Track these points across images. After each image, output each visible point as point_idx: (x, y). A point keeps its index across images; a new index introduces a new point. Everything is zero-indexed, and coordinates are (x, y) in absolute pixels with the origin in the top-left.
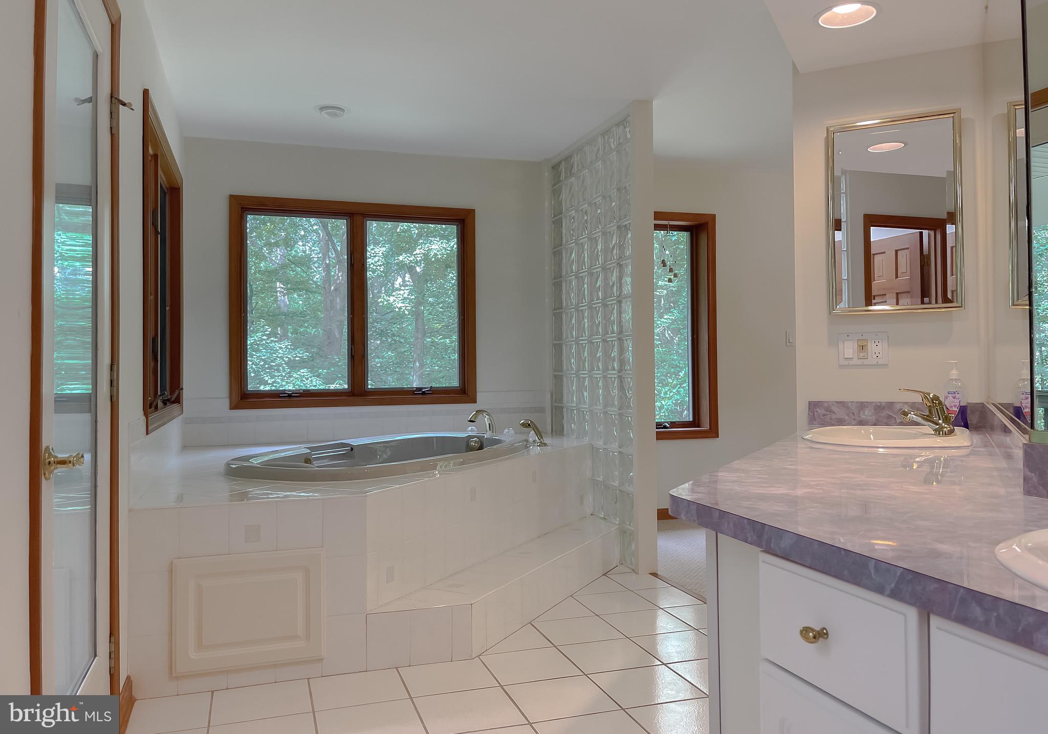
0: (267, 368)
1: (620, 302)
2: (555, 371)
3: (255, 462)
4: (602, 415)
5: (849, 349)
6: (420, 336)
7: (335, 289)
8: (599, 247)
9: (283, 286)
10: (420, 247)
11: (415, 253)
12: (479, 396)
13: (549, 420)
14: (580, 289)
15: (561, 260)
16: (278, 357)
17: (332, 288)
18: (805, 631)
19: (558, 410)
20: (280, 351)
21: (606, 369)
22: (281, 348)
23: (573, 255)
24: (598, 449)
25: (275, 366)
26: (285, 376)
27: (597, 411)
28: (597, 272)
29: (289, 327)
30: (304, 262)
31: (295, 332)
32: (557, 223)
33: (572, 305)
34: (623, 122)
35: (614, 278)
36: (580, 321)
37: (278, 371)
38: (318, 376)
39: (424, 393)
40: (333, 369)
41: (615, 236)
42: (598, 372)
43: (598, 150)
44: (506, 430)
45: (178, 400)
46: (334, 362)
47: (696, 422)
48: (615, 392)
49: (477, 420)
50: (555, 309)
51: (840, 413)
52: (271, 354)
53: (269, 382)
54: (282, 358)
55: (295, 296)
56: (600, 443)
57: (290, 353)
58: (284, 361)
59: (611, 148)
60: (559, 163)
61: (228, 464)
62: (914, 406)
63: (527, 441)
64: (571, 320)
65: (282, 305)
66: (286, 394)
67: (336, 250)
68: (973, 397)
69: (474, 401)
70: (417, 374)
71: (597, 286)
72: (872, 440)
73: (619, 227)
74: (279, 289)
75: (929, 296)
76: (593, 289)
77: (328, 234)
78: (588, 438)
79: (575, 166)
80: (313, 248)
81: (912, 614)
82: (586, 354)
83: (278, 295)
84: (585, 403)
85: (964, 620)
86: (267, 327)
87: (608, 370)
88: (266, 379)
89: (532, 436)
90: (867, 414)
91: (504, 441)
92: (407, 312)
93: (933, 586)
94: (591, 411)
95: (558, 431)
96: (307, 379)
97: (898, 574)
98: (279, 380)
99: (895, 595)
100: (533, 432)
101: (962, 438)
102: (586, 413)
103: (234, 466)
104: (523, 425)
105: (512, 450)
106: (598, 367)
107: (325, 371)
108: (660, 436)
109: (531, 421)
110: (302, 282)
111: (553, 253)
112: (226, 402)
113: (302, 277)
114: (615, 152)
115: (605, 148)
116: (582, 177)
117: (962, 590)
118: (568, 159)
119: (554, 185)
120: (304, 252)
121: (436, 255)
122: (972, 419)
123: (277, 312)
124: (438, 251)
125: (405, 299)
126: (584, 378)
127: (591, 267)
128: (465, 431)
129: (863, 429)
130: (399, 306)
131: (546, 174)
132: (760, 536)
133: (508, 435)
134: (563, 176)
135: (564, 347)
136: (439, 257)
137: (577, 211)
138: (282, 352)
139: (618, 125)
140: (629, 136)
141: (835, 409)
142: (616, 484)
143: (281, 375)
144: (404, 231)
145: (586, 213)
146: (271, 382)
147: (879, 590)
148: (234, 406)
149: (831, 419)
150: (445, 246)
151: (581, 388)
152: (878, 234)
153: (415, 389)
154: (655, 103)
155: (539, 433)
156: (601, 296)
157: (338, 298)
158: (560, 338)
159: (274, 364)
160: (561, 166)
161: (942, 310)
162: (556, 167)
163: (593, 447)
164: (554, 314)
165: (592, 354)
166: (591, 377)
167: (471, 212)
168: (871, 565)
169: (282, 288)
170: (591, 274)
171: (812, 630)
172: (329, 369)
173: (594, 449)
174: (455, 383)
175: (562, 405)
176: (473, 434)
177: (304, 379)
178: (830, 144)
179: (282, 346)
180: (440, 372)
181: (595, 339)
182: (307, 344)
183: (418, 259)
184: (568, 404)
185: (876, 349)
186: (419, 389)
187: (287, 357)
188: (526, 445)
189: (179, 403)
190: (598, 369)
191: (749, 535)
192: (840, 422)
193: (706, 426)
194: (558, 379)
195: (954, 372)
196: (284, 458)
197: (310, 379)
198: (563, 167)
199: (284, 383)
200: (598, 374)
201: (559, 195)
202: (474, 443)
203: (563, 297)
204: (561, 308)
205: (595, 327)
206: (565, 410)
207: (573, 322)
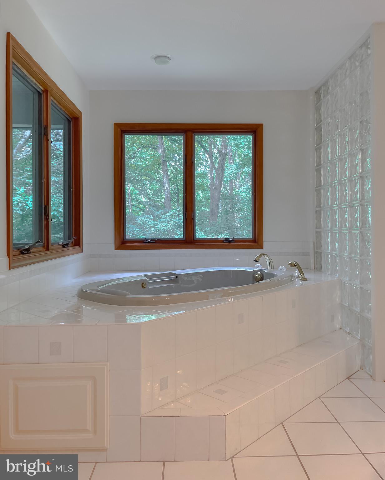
1: (362, 177)
2: (317, 228)
4: (348, 259)
8: (347, 140)
12: (265, 244)
13: (312, 261)
14: (333, 171)
15: (321, 153)
19: (318, 255)
21: (351, 227)
23: (329, 149)
24: (345, 283)
27: (345, 257)
28: (345, 158)
32: (319, 129)
33: (328, 183)
34: (365, 44)
35: (358, 161)
36: (333, 194)
39: (229, 242)
41: (357, 130)
42: (345, 229)
43: (347, 71)
44: (279, 267)
45: (78, 245)
48: (358, 243)
49: (260, 260)
50: (317, 187)
56: (346, 279)
60: (319, 89)
63: (292, 276)
64: (327, 193)
66: (147, 241)
69: (261, 247)
71: (345, 167)
76: (342, 170)
78: (338, 275)
79: (330, 87)
82: (337, 216)
84: (336, 251)
87: (353, 227)
88: (178, 232)
89: (296, 273)
91: (278, 275)
94: (340, 256)
95: (318, 268)
100: (297, 270)
102: (337, 257)
104: (290, 265)
105: (281, 283)
109: (296, 263)
111: (316, 149)
112: (113, 246)
114: (359, 68)
115: (351, 68)
116: (335, 94)
118: (325, 84)
119: (316, 104)
126: (336, 233)
127: (341, 154)
131: (311, 98)
133: (281, 271)
134: (322, 97)
135: (322, 212)
137: (332, 118)
139: (361, 47)
142: (358, 310)
145: (338, 118)
148: (117, 248)
151: (334, 240)
153: (224, 239)
155: (301, 270)
156: (348, 175)
158: (320, 206)
160: (321, 91)
162: (317, 92)
163: (341, 282)
164: (316, 190)
165: (342, 216)
166: (340, 232)
167: (260, 126)
170: (341, 160)
172: (211, 228)
174: (249, 235)
175: (321, 251)
176: (257, 269)
181: (344, 205)
184: (325, 251)
186: (226, 239)
188: (292, 279)
189: (80, 246)
190: (346, 227)
194: (318, 233)
198: (322, 91)
200: (345, 230)
201: (320, 110)
202: (258, 275)
203: (322, 178)
204: (321, 186)
205: (343, 198)
206: (323, 254)
207: (329, 194)
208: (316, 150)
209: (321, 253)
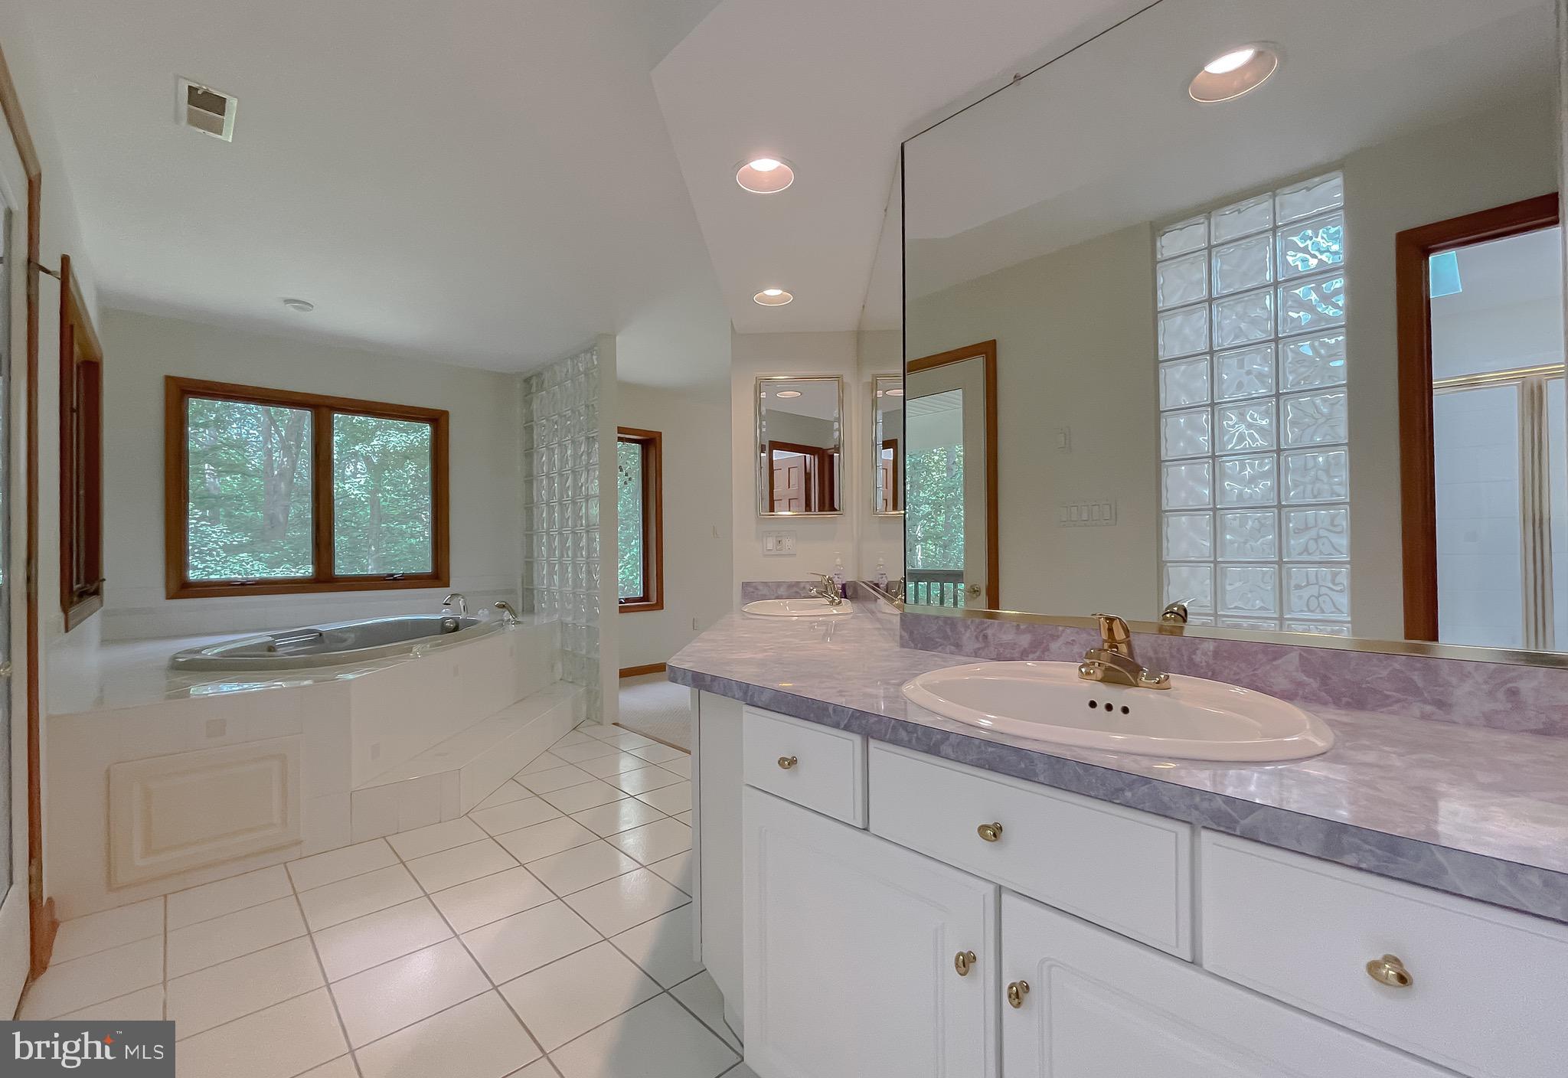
0: (197, 553)
1: (587, 501)
2: (526, 557)
3: (209, 654)
4: (571, 595)
5: (770, 544)
6: (376, 522)
7: (280, 474)
8: (569, 452)
9: (213, 468)
10: (377, 438)
11: (372, 444)
12: (453, 581)
13: (521, 601)
14: (550, 487)
15: (532, 461)
16: (211, 542)
17: (276, 472)
18: (781, 762)
19: (529, 592)
20: (214, 535)
21: (575, 556)
22: (214, 532)
23: (544, 459)
24: (567, 624)
25: (207, 551)
26: (220, 561)
27: (567, 592)
28: (567, 474)
29: (221, 510)
30: (240, 445)
31: (229, 515)
32: (529, 429)
33: (543, 501)
34: (589, 350)
35: (583, 480)
36: (550, 515)
37: (211, 555)
38: (260, 560)
39: (395, 579)
40: (277, 553)
41: (583, 445)
43: (568, 371)
44: (480, 611)
45: (97, 592)
46: (278, 546)
47: (646, 597)
48: (583, 576)
49: (452, 603)
50: (526, 503)
51: (765, 591)
52: (201, 537)
53: (199, 566)
54: (216, 542)
55: (228, 478)
56: (569, 619)
57: (226, 537)
58: (219, 545)
59: (579, 370)
60: (530, 378)
61: (174, 658)
62: (814, 584)
63: (502, 620)
64: (542, 514)
65: (212, 488)
66: (238, 582)
67: (280, 435)
68: (849, 577)
69: (447, 585)
70: (374, 557)
71: (567, 485)
72: (788, 611)
73: (588, 438)
74: (208, 471)
75: (824, 506)
76: (563, 489)
77: (271, 418)
78: (557, 615)
79: (546, 382)
80: (251, 431)
81: (857, 739)
82: (556, 544)
83: (207, 476)
84: (555, 585)
85: (895, 742)
86: (196, 511)
87: (577, 557)
89: (507, 615)
90: (782, 591)
91: (481, 621)
92: (363, 499)
93: (873, 720)
94: (561, 592)
95: (530, 610)
96: (247, 564)
97: (850, 713)
98: (213, 566)
99: (847, 728)
100: (507, 612)
101: (847, 606)
102: (556, 593)
103: (181, 660)
104: (496, 605)
105: (488, 630)
106: (582, 554)
107: (268, 555)
108: (622, 610)
109: (505, 602)
110: (238, 466)
112: (161, 591)
113: (237, 459)
114: (583, 375)
115: (574, 370)
116: (552, 391)
117: (893, 721)
118: (539, 375)
119: (526, 396)
120: (240, 435)
121: (394, 447)
122: (849, 593)
123: (205, 494)
124: (398, 444)
125: (362, 486)
126: (554, 564)
127: (561, 468)
128: (439, 612)
129: (781, 602)
130: (355, 493)
131: (518, 385)
132: (746, 693)
133: (483, 615)
134: (534, 389)
135: (535, 537)
136: (399, 449)
137: (547, 420)
138: (215, 536)
139: (586, 351)
140: (596, 363)
141: (761, 588)
142: (584, 652)
143: (215, 560)
144: (360, 422)
145: (556, 423)
146: (202, 567)
147: (836, 726)
148: (171, 596)
149: (757, 595)
150: (404, 439)
151: (551, 573)
152: (777, 455)
153: (385, 575)
154: (617, 338)
155: (512, 612)
156: (570, 495)
157: (282, 483)
158: (532, 529)
159: (206, 549)
160: (532, 380)
161: (829, 515)
162: (527, 380)
163: (562, 623)
164: (526, 508)
165: (563, 542)
166: (561, 563)
167: (445, 414)
168: (831, 710)
169: (212, 470)
170: (561, 475)
171: (787, 759)
173: (563, 625)
174: (428, 569)
175: (533, 587)
176: (448, 616)
177: (244, 563)
178: (758, 390)
179: (215, 530)
180: (396, 556)
181: (565, 531)
182: (245, 527)
183: (376, 450)
184: (538, 586)
185: (788, 543)
186: (388, 575)
187: (221, 542)
188: (502, 624)
189: (98, 595)
190: (568, 556)
191: (736, 693)
192: (764, 597)
193: (654, 601)
194: (529, 564)
195: (838, 560)
196: (246, 648)
197: (251, 563)
198: (534, 381)
199: (219, 568)
200: (567, 560)
201: (531, 405)
202: (449, 624)
203: (535, 494)
204: (533, 502)
205: (565, 521)
206: (535, 591)
207: (544, 515)
208: (526, 455)
209: (532, 590)
